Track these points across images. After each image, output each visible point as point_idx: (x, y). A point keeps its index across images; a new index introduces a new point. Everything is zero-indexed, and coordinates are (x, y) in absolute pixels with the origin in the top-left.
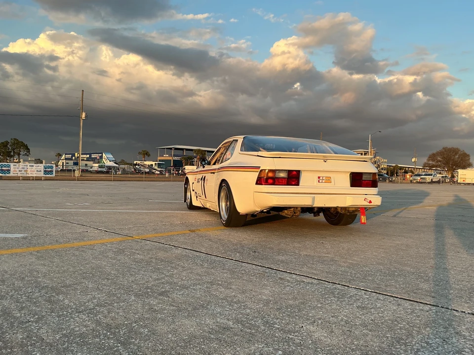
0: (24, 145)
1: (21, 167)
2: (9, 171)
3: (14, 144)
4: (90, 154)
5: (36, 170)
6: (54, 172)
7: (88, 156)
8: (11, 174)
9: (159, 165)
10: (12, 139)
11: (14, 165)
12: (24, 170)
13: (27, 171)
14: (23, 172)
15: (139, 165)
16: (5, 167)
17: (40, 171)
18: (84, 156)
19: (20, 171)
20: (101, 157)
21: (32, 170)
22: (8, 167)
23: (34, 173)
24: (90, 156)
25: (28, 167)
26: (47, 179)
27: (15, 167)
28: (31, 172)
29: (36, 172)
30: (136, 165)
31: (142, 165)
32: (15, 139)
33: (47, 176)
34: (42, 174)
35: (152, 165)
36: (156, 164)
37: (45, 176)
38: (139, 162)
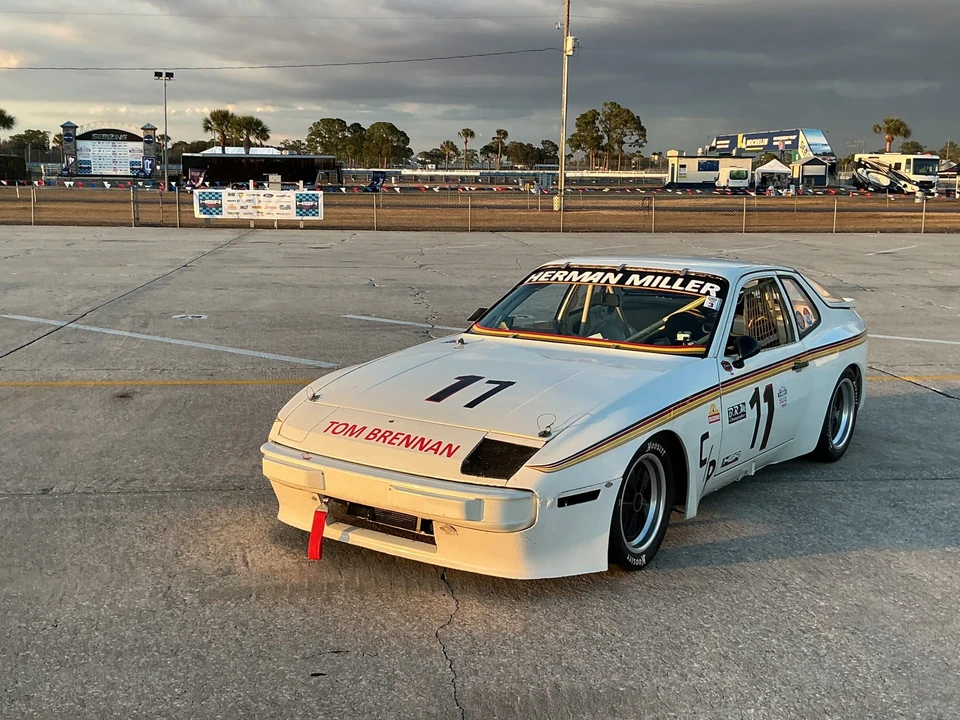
0: (633, 119)
1: (244, 198)
2: (219, 206)
3: (608, 118)
4: (770, 136)
5: (278, 205)
6: (321, 209)
7: (766, 142)
8: (225, 215)
9: (919, 166)
10: (606, 105)
11: (229, 195)
12: (253, 204)
13: (259, 207)
14: (250, 210)
15: (865, 167)
16: (210, 199)
17: (289, 207)
18: (758, 142)
19: (242, 207)
20: (795, 143)
21: (271, 205)
22: (217, 199)
23: (275, 212)
24: (771, 141)
25: (262, 198)
26: (309, 227)
27: (231, 198)
28: (268, 210)
29: (278, 210)
30: (859, 165)
31: (872, 167)
32: (614, 104)
33: (305, 218)
34: (292, 215)
35: (898, 166)
36: (908, 161)
37: (300, 218)
38: (865, 157)
